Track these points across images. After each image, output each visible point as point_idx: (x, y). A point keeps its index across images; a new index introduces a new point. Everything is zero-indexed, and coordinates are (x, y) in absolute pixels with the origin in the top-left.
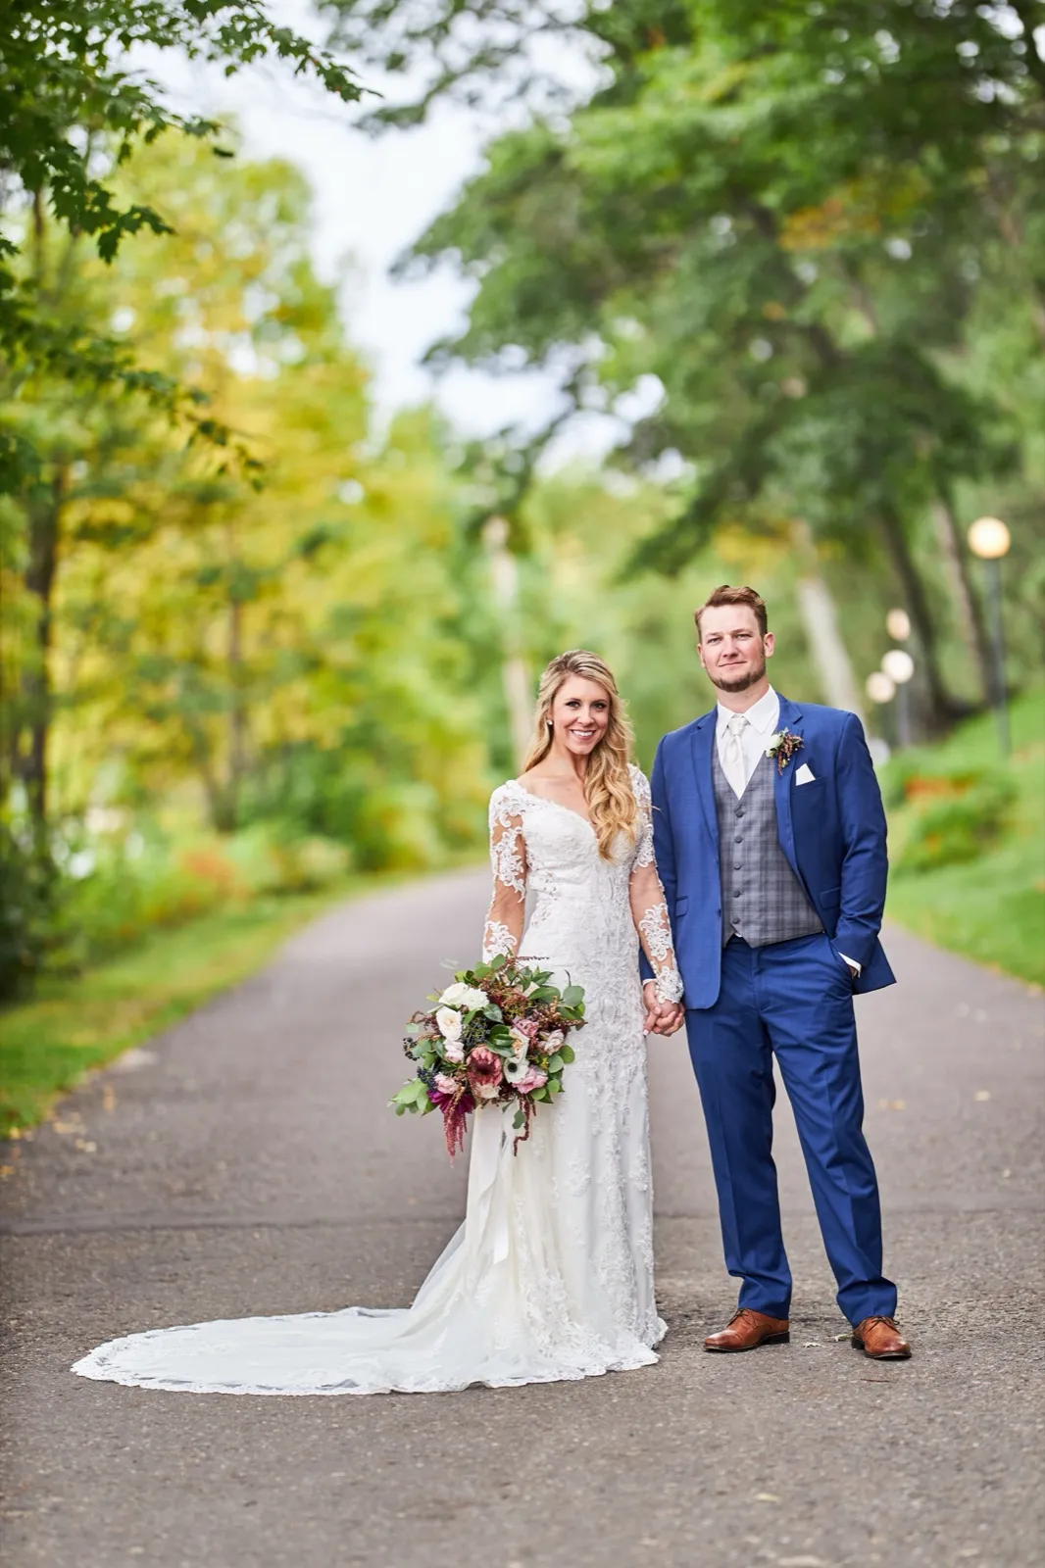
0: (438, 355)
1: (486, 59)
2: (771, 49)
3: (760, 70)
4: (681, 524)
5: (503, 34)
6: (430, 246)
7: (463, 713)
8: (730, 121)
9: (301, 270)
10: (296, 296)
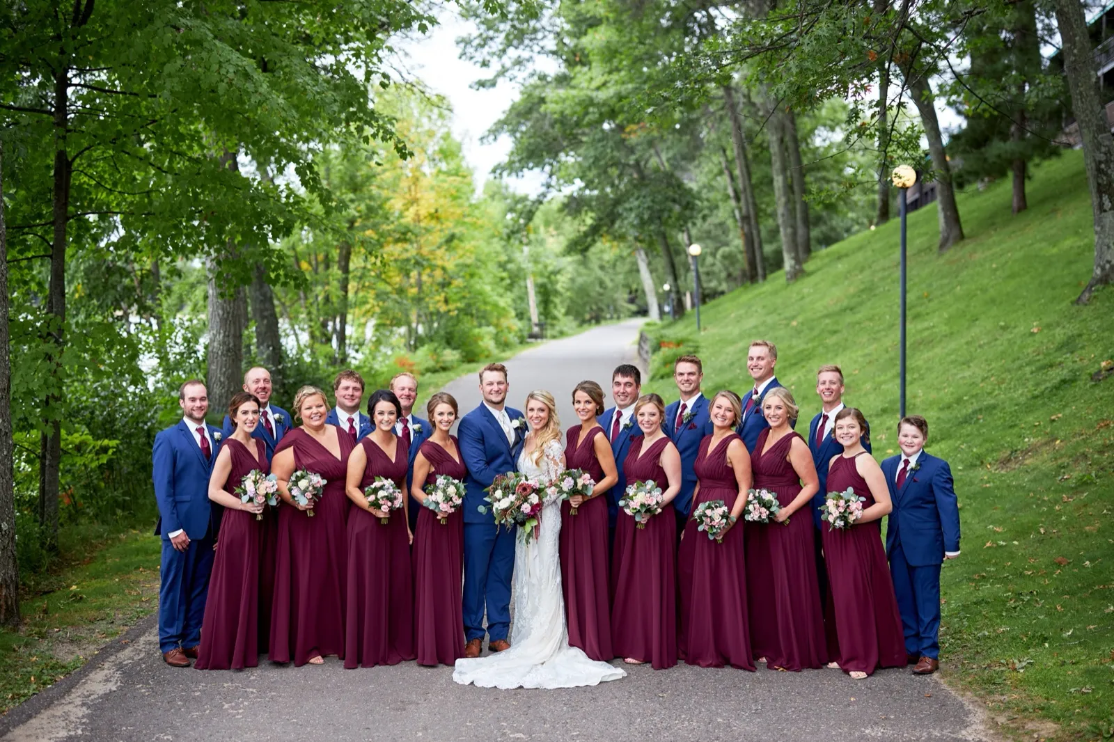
0: (498, 170)
1: (519, 62)
2: (618, 70)
3: (615, 77)
4: (586, 235)
5: (525, 54)
6: (495, 132)
7: (505, 301)
8: (602, 95)
9: (447, 137)
10: (445, 145)
